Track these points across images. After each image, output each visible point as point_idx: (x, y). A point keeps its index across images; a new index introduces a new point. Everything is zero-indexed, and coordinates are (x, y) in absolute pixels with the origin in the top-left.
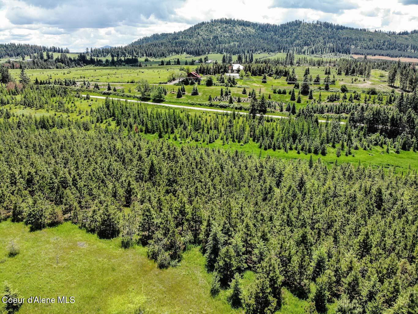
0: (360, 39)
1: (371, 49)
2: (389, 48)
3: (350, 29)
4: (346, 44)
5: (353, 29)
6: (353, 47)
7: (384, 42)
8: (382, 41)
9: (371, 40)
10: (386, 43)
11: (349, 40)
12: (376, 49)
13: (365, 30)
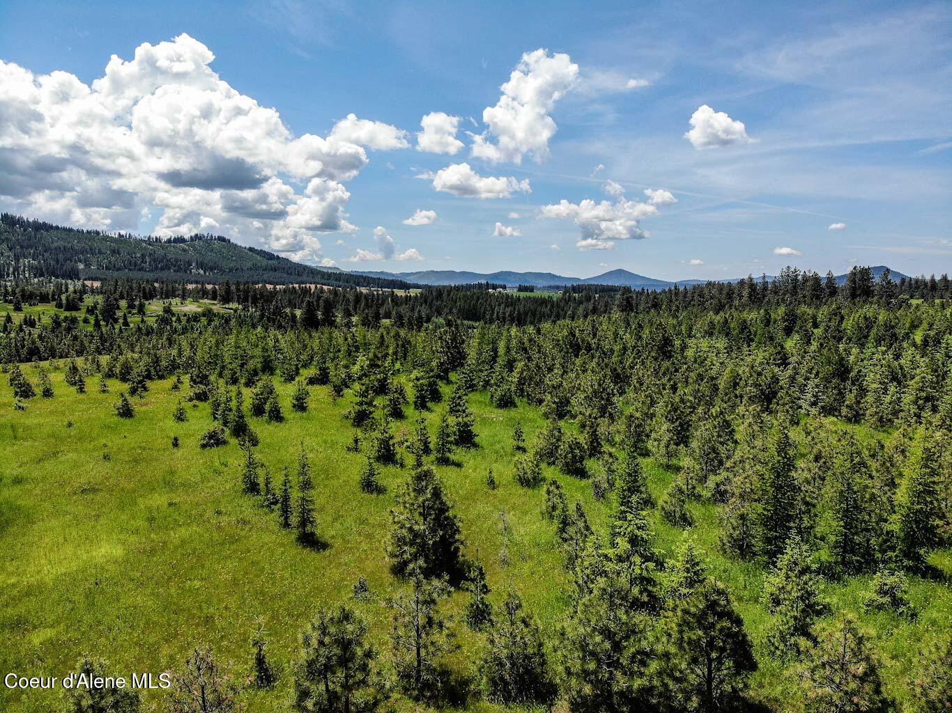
0: (91, 249)
1: (119, 269)
2: (156, 268)
3: (65, 229)
4: (66, 260)
5: (70, 230)
6: (81, 266)
7: (143, 256)
8: (138, 255)
9: (114, 252)
10: (148, 259)
11: (70, 253)
12: (130, 270)
13: (98, 233)
